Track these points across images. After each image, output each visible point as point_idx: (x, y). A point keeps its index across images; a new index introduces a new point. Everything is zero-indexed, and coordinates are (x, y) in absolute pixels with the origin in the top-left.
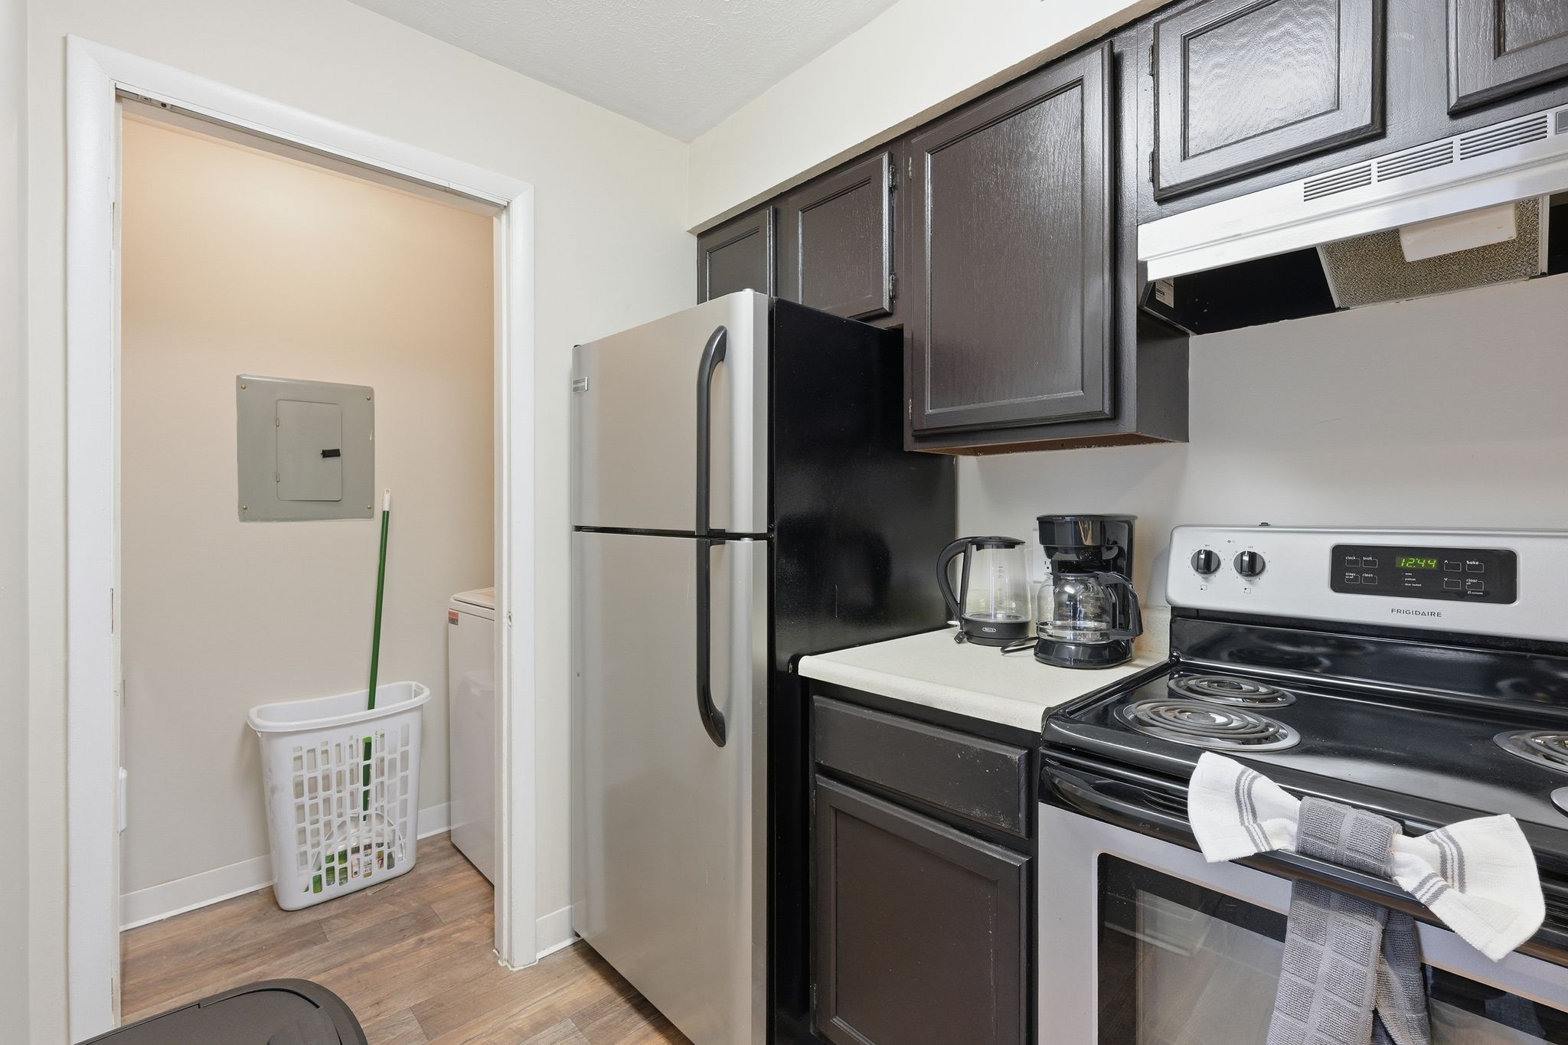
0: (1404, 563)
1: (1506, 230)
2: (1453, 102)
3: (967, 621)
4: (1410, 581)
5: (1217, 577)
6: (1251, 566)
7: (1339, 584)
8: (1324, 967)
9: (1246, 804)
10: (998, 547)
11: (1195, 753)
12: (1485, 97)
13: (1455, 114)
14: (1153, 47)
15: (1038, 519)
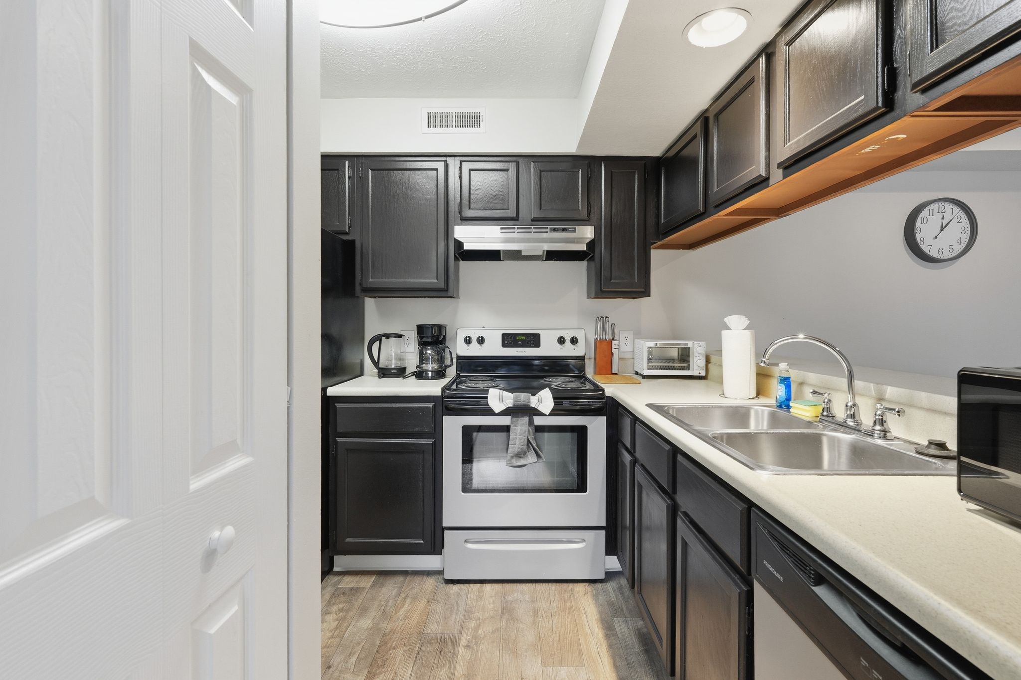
0: (518, 338)
1: (541, 253)
2: (532, 218)
3: (380, 368)
4: (520, 343)
5: (471, 345)
6: (481, 341)
7: (504, 345)
8: (519, 431)
9: (501, 399)
10: (395, 337)
11: (487, 391)
12: (537, 219)
13: (532, 220)
14: (460, 167)
15: (417, 326)
